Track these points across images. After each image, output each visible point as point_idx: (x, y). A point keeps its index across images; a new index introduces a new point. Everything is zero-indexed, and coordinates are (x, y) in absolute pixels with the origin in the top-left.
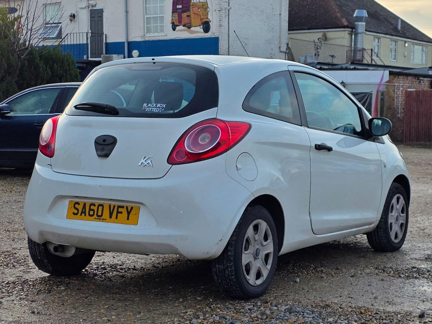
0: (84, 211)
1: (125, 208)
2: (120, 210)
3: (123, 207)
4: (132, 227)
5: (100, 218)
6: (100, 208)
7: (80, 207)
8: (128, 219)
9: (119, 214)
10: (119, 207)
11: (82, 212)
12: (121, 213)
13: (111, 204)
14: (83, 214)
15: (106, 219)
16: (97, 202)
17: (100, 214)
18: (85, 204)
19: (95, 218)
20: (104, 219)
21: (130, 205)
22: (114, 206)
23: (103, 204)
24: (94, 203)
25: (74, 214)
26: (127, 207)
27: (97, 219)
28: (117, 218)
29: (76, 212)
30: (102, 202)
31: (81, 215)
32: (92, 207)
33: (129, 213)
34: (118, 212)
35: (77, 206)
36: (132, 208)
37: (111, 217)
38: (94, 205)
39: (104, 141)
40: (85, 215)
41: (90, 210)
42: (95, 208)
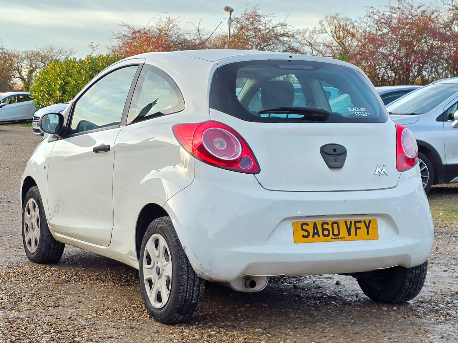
0: (316, 231)
1: (363, 222)
2: (358, 225)
3: (360, 222)
4: (374, 241)
5: (338, 237)
6: (335, 226)
7: (310, 229)
8: (368, 234)
9: (358, 230)
10: (356, 222)
11: (314, 234)
12: (360, 228)
13: (346, 220)
14: (316, 236)
15: (345, 238)
16: (330, 220)
17: (336, 232)
18: (315, 224)
19: (332, 238)
20: (342, 238)
21: (367, 219)
22: (351, 222)
23: (338, 221)
24: (326, 221)
25: (303, 236)
26: (364, 222)
27: (335, 238)
28: (356, 235)
29: (306, 234)
30: (335, 219)
31: (313, 237)
32: (325, 226)
33: (368, 227)
34: (356, 228)
35: (305, 227)
36: (370, 222)
37: (349, 234)
38: (327, 224)
39: (335, 150)
40: (319, 236)
41: (323, 230)
42: (329, 227)
